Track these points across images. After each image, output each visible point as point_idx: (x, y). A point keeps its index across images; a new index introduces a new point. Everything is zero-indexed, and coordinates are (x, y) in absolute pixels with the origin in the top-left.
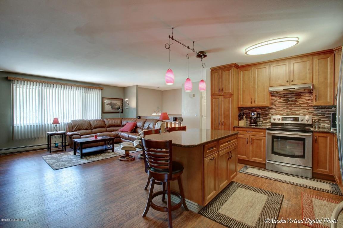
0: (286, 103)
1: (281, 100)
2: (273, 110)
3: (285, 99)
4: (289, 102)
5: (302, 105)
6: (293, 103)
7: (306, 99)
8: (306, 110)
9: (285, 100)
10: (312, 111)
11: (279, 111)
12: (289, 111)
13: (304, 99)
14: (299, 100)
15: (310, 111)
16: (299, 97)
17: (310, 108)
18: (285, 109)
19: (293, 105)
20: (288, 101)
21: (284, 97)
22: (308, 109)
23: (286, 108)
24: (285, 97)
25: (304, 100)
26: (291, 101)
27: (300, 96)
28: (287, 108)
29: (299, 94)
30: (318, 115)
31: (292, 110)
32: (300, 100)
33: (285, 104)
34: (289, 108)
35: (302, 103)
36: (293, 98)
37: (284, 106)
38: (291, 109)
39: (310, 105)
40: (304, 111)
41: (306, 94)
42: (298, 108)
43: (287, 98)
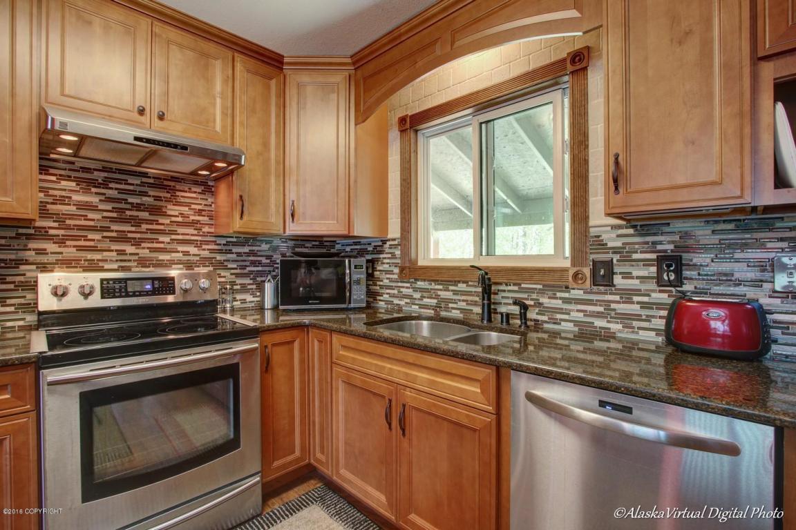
0: (114, 215)
1: (94, 200)
2: (51, 247)
3: (109, 193)
4: (128, 213)
5: (180, 230)
6: (145, 215)
7: (193, 206)
8: (193, 250)
9: (109, 200)
10: (211, 251)
11: (80, 249)
12: (130, 249)
13: (188, 205)
14: (170, 207)
15: (206, 254)
16: (169, 195)
17: (207, 243)
18: (113, 239)
19: (144, 227)
20: (123, 206)
21: (105, 184)
22: (198, 245)
23: (114, 234)
24: (111, 185)
25: (185, 210)
26: (138, 207)
27: (173, 190)
28: (122, 238)
29: (172, 184)
30: (230, 266)
31: (143, 245)
32: (173, 210)
33: (113, 220)
34: (130, 235)
35: (180, 219)
36: (145, 194)
37: (107, 229)
38: (137, 243)
39: (206, 229)
40: (186, 253)
41: (194, 189)
42: (167, 239)
43: (121, 191)
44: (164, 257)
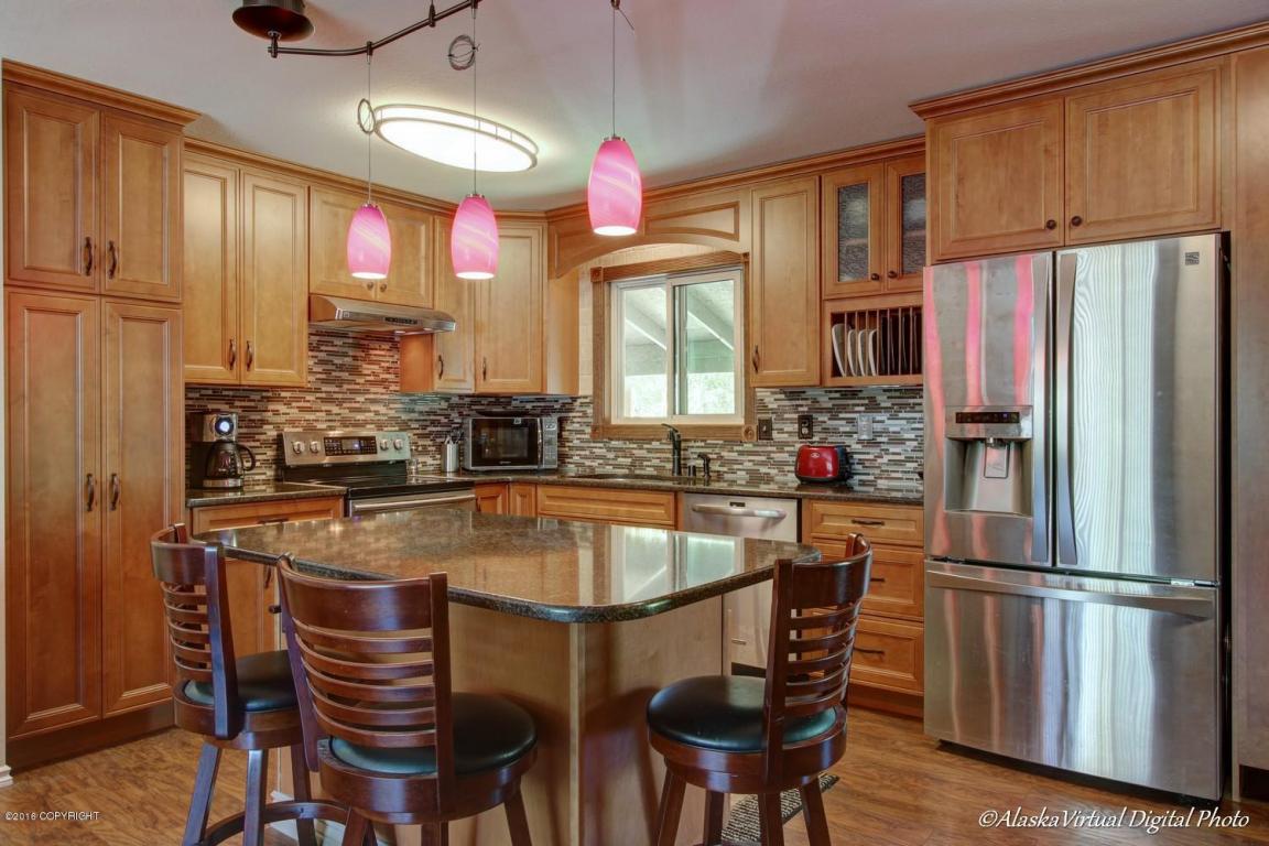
0: (324, 376)
2: (282, 408)
3: (322, 355)
4: (334, 374)
5: (373, 389)
6: (345, 375)
7: (383, 364)
8: (382, 409)
9: (321, 362)
10: (397, 410)
11: (302, 409)
12: (335, 409)
13: (377, 362)
14: (365, 366)
15: (392, 413)
16: (363, 354)
17: (394, 402)
18: (323, 400)
19: (346, 386)
20: (330, 367)
22: (386, 404)
23: (324, 395)
24: (323, 348)
25: (375, 368)
26: (341, 368)
27: (365, 348)
28: (330, 399)
29: (366, 342)
30: (413, 426)
31: (344, 405)
32: (367, 368)
33: (323, 381)
34: (335, 396)
35: (372, 378)
36: (345, 355)
37: (318, 390)
38: (340, 403)
39: (393, 388)
40: (377, 413)
41: (383, 347)
42: (360, 398)
43: (329, 353)
44: (360, 417)
